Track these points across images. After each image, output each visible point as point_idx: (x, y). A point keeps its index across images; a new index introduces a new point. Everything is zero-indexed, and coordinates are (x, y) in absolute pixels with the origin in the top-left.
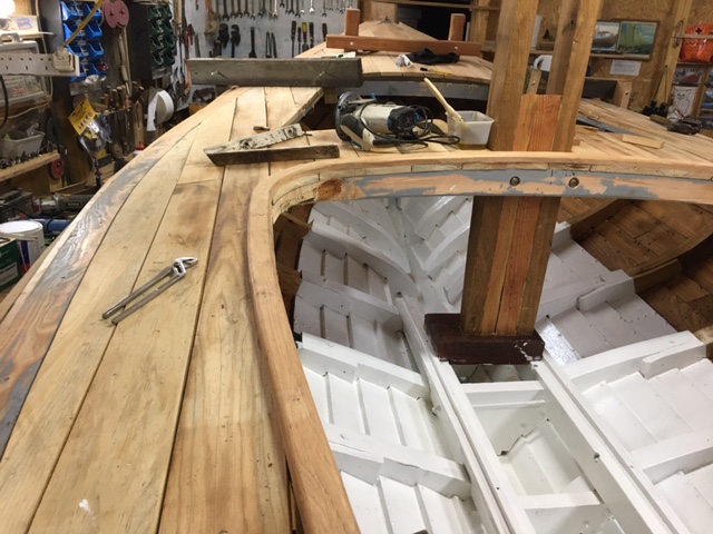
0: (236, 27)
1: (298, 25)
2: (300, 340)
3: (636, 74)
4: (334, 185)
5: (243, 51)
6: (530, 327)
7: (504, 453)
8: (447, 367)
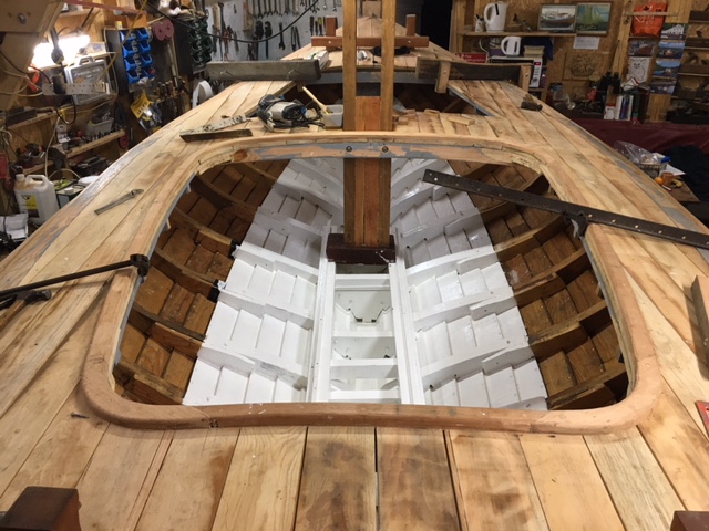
0: (268, 23)
1: (316, 19)
2: (240, 245)
3: (597, 48)
4: (243, 152)
5: (275, 42)
6: (387, 241)
7: (374, 321)
8: (333, 265)
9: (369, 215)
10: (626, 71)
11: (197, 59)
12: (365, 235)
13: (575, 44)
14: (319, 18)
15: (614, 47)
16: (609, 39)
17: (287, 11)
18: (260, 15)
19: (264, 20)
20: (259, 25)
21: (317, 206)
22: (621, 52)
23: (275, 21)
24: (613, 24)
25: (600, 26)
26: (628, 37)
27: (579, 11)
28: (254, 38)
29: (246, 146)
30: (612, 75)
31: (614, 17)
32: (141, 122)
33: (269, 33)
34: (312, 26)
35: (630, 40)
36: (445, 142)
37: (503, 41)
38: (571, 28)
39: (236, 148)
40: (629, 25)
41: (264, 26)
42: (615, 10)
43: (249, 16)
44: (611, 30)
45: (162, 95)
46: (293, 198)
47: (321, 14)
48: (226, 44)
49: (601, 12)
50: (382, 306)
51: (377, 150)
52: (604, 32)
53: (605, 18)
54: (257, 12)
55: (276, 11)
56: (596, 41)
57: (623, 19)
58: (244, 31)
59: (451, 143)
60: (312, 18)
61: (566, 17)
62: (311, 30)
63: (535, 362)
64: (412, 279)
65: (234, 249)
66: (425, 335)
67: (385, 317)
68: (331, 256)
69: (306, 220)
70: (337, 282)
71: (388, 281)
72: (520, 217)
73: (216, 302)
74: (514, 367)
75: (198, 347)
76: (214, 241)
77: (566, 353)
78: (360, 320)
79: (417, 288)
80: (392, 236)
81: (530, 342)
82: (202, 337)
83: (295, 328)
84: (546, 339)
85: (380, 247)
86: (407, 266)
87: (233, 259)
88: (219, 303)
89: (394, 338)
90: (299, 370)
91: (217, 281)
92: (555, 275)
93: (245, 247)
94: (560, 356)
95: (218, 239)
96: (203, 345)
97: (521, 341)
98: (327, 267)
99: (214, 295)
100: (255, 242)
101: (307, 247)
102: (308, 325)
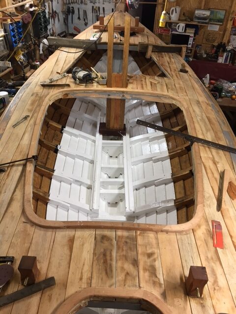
0: (73, 7)
1: (94, 8)
2: (65, 128)
3: (218, 30)
4: (67, 95)
5: (76, 16)
6: (123, 127)
7: (116, 157)
8: (101, 136)
9: (116, 118)
10: (229, 42)
11: (42, 30)
12: (114, 125)
13: (209, 27)
14: (96, 7)
15: (225, 31)
16: (223, 26)
17: (82, 2)
18: (69, 3)
19: (71, 6)
20: (69, 7)
21: (95, 106)
22: (228, 33)
23: (76, 6)
24: (225, 20)
25: (220, 21)
26: (231, 27)
27: (212, 13)
28: (66, 14)
29: (68, 92)
30: (223, 44)
31: (226, 17)
32: (19, 62)
33: (73, 12)
34: (93, 11)
35: (232, 28)
36: (147, 94)
37: (178, 25)
38: (207, 21)
39: (64, 93)
40: (232, 21)
41: (71, 9)
42: (227, 14)
43: (64, 4)
44: (224, 23)
45: (27, 48)
46: (85, 103)
47: (97, 5)
48: (54, 20)
49: (221, 15)
50: (120, 152)
51: (120, 96)
52: (221, 24)
53: (222, 17)
54: (68, 2)
55: (76, 2)
56: (218, 27)
57: (230, 18)
58: (62, 12)
59: (149, 94)
60: (93, 7)
61: (205, 16)
62: (93, 12)
63: (173, 183)
64: (131, 143)
65: (63, 130)
66: (135, 167)
67: (121, 156)
68: (101, 132)
69: (90, 114)
70: (103, 143)
71: (122, 144)
72: (175, 118)
73: (57, 153)
74: (166, 184)
75: (52, 175)
76: (55, 126)
77: (184, 180)
78: (111, 157)
79: (133, 146)
80: (125, 125)
81: (172, 176)
82: (53, 171)
83: (87, 163)
84: (178, 176)
85: (120, 130)
86: (130, 137)
87: (62, 133)
88: (58, 154)
89: (123, 168)
90: (89, 182)
91: (57, 146)
92: (184, 148)
93: (67, 129)
94: (182, 182)
95: (56, 126)
96: (54, 174)
97: (168, 176)
98: (99, 137)
99: (56, 151)
100: (70, 126)
101: (91, 126)
102: (92, 162)
